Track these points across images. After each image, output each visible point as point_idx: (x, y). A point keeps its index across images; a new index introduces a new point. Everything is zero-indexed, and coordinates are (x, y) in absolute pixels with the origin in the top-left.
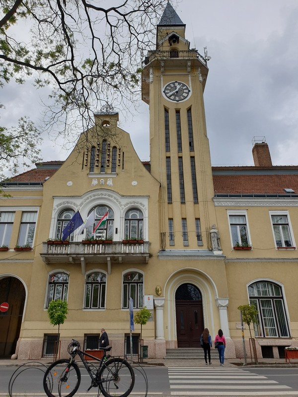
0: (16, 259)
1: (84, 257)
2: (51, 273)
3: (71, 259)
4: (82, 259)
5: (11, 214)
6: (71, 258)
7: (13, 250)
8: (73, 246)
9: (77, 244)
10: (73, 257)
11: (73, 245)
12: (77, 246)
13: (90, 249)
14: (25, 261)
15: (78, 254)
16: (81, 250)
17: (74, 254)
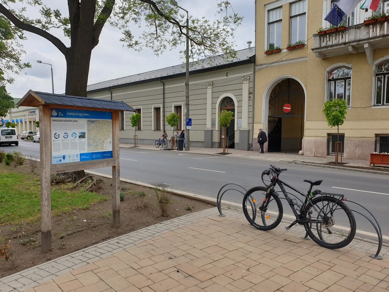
0: (290, 60)
1: (369, 43)
2: (328, 69)
3: (350, 49)
4: (366, 46)
5: (278, 10)
6: (351, 47)
7: (286, 50)
8: (353, 31)
9: (358, 27)
10: (353, 47)
11: (351, 30)
12: (358, 30)
13: (376, 30)
14: (299, 60)
15: (359, 41)
16: (363, 34)
17: (354, 42)
